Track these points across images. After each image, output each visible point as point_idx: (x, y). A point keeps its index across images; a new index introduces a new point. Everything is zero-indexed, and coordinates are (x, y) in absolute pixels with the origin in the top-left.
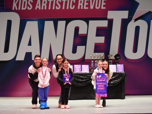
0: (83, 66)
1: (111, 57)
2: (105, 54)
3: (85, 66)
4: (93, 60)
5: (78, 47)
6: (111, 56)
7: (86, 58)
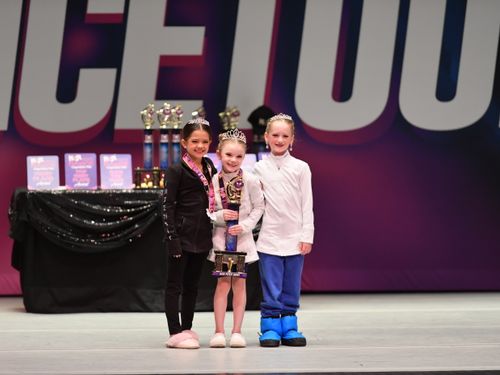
0: (105, 158)
1: (232, 119)
2: (204, 105)
3: (114, 157)
4: (150, 132)
5: (83, 72)
6: (234, 115)
7: (120, 124)
